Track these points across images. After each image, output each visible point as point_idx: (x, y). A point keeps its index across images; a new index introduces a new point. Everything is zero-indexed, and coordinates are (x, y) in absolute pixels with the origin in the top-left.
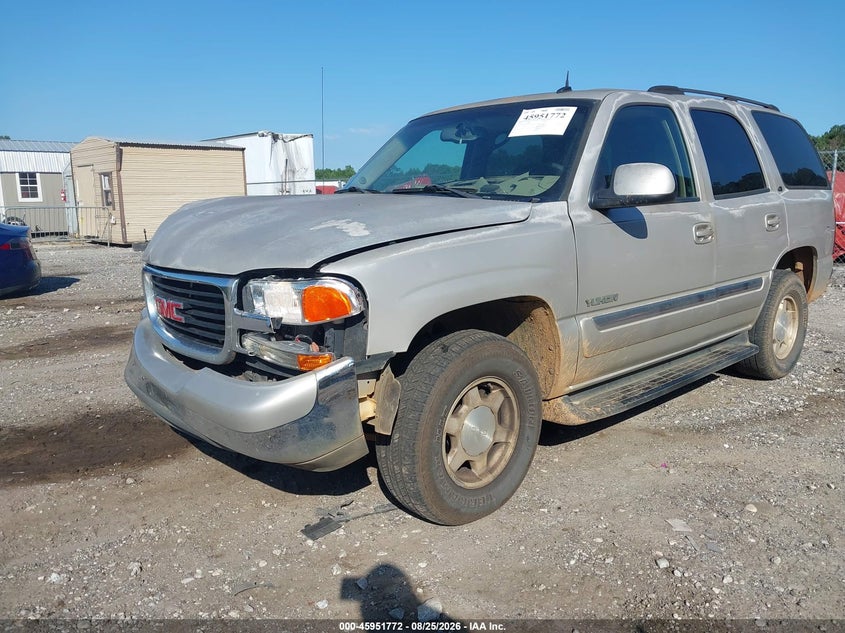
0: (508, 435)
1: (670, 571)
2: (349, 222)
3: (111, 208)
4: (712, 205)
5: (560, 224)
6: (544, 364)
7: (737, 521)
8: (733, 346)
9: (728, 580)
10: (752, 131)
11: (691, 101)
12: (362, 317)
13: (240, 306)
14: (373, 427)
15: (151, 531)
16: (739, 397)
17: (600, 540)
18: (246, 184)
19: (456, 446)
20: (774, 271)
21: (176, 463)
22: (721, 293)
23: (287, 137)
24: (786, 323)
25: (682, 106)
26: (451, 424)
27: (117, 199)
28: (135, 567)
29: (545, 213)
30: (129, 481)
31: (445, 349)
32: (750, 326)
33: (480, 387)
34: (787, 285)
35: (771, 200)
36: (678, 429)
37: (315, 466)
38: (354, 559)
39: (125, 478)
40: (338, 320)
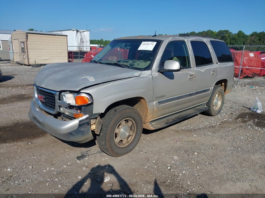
0: (133, 133)
1: (170, 170)
2: (90, 77)
3: (24, 53)
4: (195, 69)
5: (149, 77)
6: (144, 113)
7: (191, 157)
8: (201, 107)
9: (184, 172)
10: (210, 47)
11: (191, 39)
12: (92, 103)
13: (59, 99)
14: (95, 132)
15: (35, 157)
16: (203, 121)
17: (154, 161)
18: (67, 46)
19: (118, 136)
20: (214, 87)
21: (43, 138)
22: (197, 93)
23: (81, 31)
24: (218, 100)
25: (188, 40)
26: (117, 131)
27: (26, 51)
28: (31, 167)
29: (144, 74)
30: (29, 143)
31: (115, 111)
32: (207, 102)
33: (125, 120)
34: (218, 90)
35: (213, 67)
36: (183, 130)
37: (79, 142)
38: (89, 165)
39: (28, 142)
40: (85, 104)
